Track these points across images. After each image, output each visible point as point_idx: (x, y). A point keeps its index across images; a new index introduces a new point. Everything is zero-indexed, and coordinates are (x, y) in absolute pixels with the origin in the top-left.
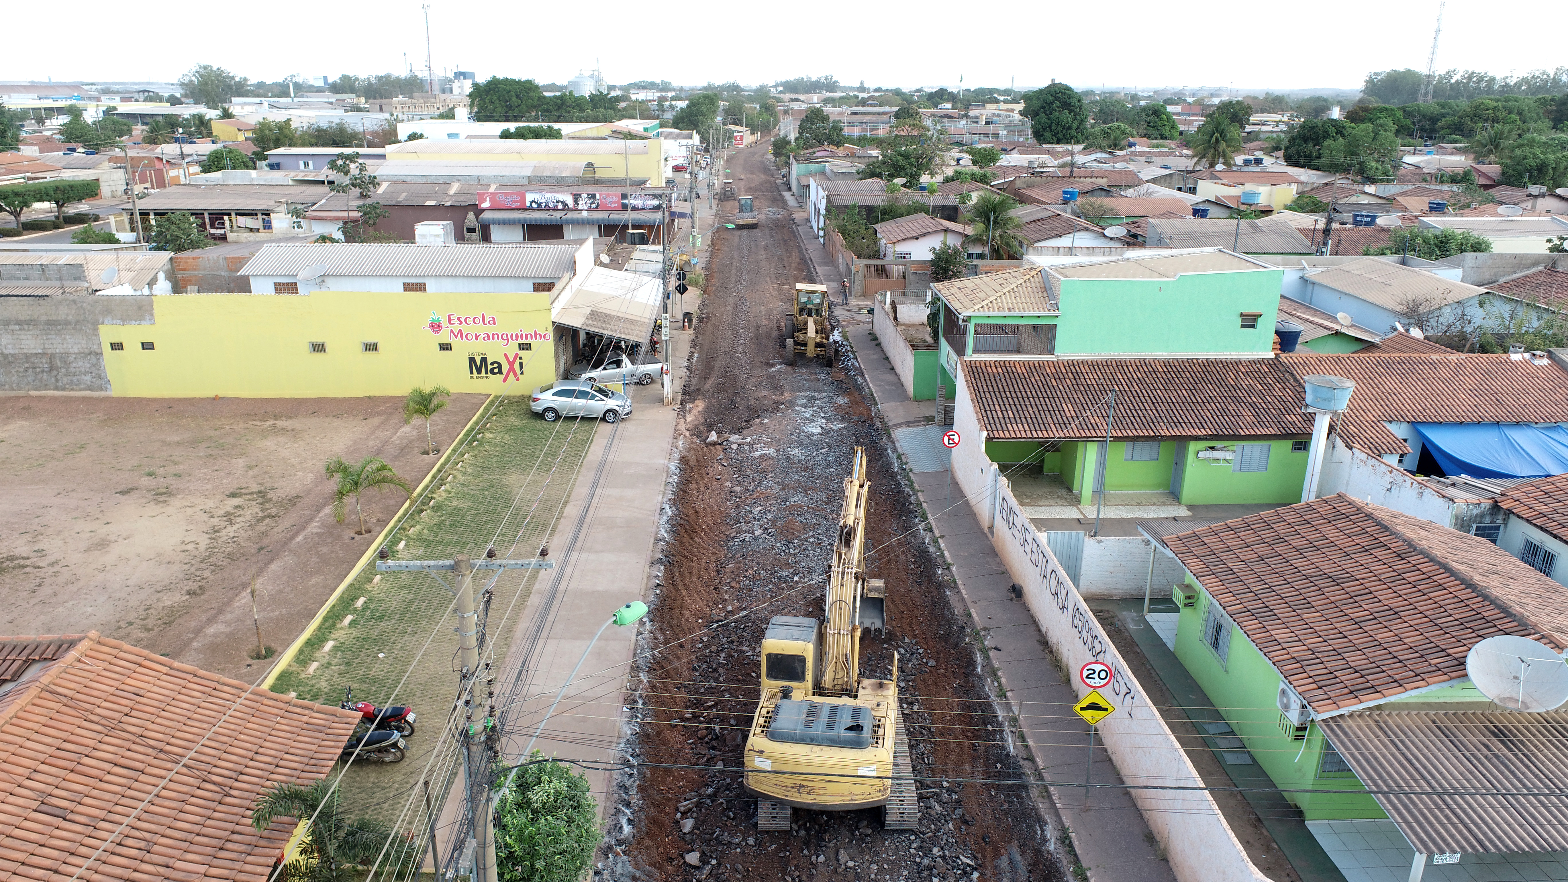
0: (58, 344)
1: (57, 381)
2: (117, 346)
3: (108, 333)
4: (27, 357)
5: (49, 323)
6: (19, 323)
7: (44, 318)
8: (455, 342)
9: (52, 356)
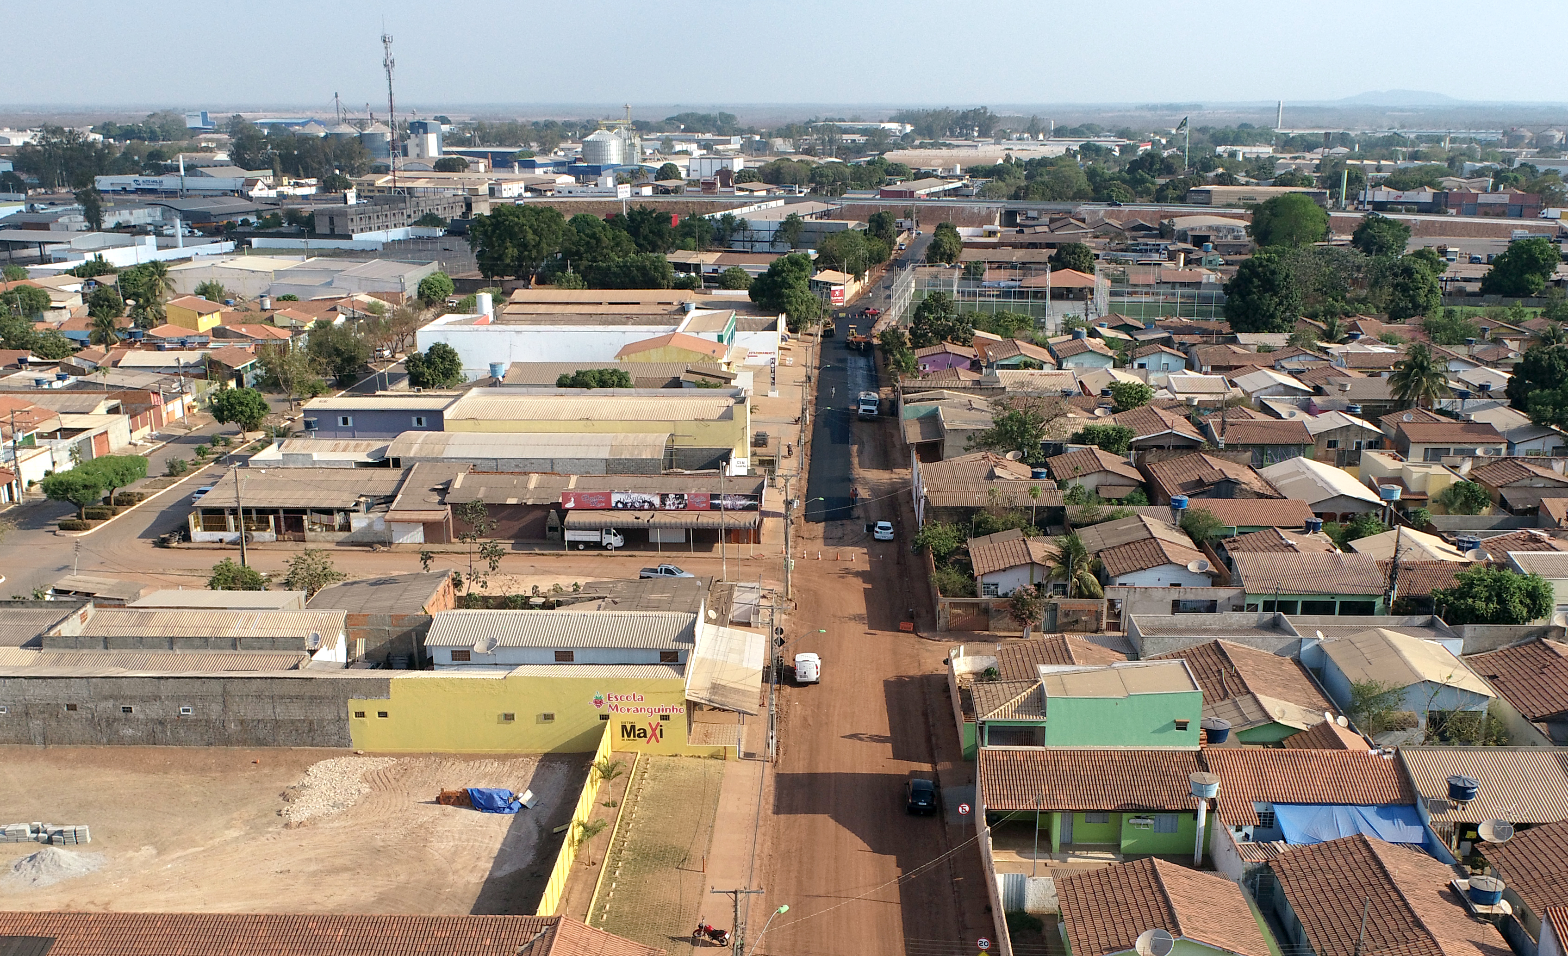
0: (316, 713)
1: (313, 739)
2: (360, 715)
3: (354, 705)
4: (293, 722)
5: (312, 698)
6: (291, 698)
7: (308, 694)
8: (612, 713)
9: (311, 723)
